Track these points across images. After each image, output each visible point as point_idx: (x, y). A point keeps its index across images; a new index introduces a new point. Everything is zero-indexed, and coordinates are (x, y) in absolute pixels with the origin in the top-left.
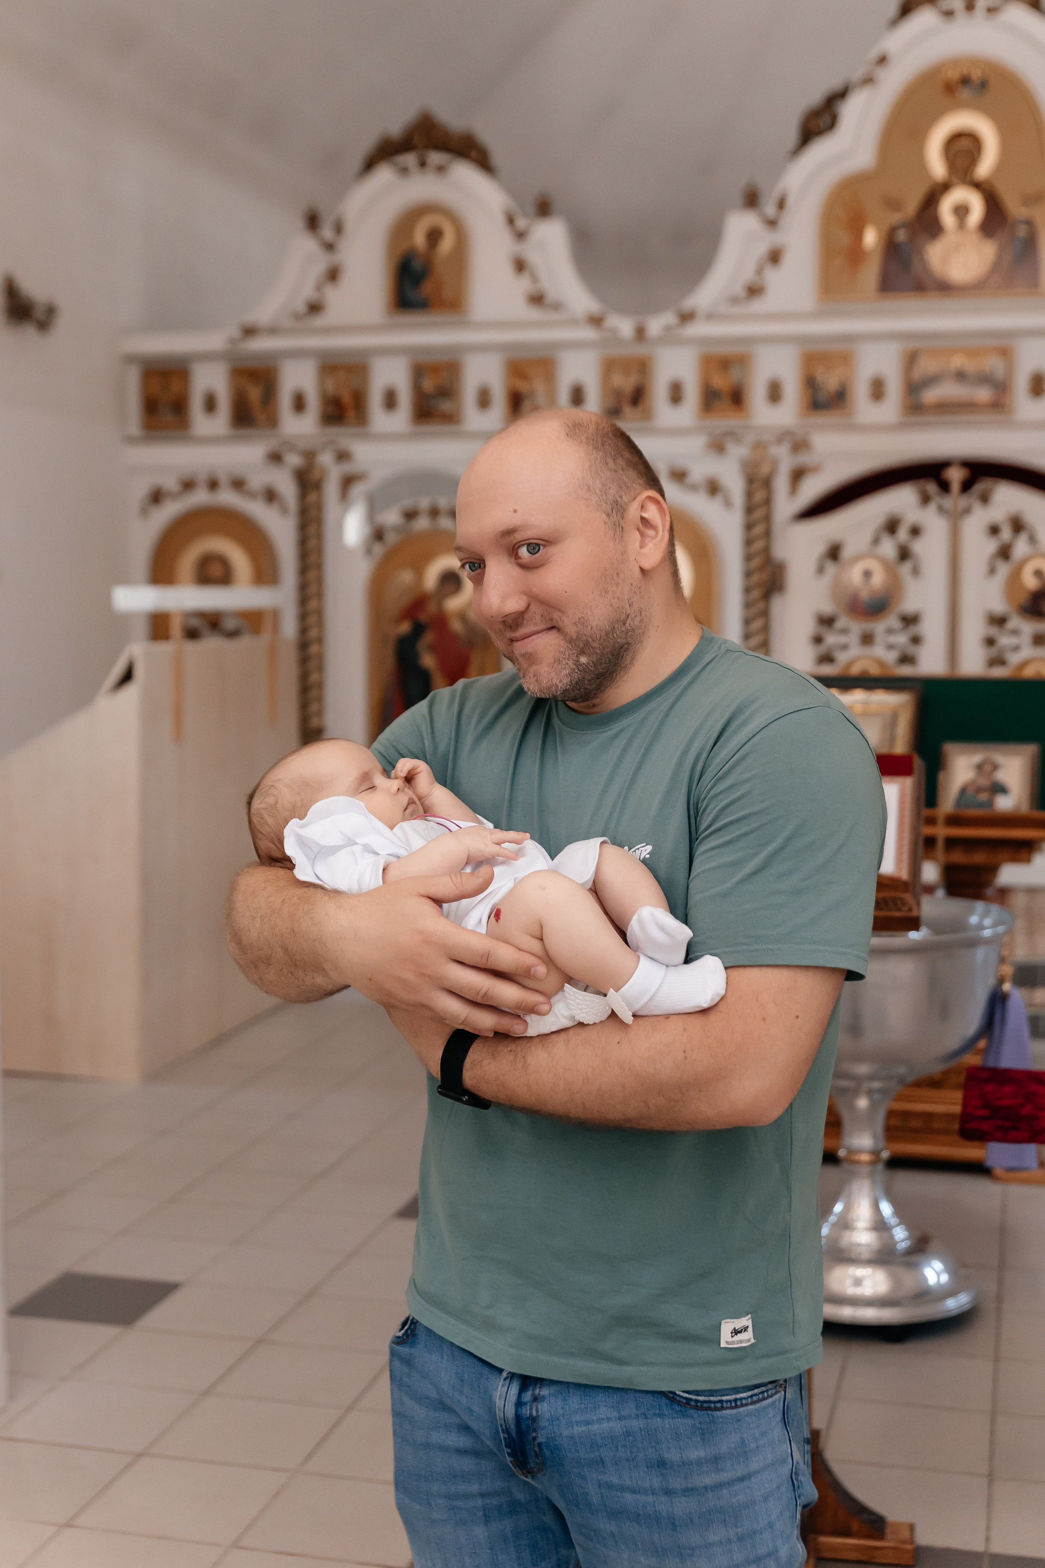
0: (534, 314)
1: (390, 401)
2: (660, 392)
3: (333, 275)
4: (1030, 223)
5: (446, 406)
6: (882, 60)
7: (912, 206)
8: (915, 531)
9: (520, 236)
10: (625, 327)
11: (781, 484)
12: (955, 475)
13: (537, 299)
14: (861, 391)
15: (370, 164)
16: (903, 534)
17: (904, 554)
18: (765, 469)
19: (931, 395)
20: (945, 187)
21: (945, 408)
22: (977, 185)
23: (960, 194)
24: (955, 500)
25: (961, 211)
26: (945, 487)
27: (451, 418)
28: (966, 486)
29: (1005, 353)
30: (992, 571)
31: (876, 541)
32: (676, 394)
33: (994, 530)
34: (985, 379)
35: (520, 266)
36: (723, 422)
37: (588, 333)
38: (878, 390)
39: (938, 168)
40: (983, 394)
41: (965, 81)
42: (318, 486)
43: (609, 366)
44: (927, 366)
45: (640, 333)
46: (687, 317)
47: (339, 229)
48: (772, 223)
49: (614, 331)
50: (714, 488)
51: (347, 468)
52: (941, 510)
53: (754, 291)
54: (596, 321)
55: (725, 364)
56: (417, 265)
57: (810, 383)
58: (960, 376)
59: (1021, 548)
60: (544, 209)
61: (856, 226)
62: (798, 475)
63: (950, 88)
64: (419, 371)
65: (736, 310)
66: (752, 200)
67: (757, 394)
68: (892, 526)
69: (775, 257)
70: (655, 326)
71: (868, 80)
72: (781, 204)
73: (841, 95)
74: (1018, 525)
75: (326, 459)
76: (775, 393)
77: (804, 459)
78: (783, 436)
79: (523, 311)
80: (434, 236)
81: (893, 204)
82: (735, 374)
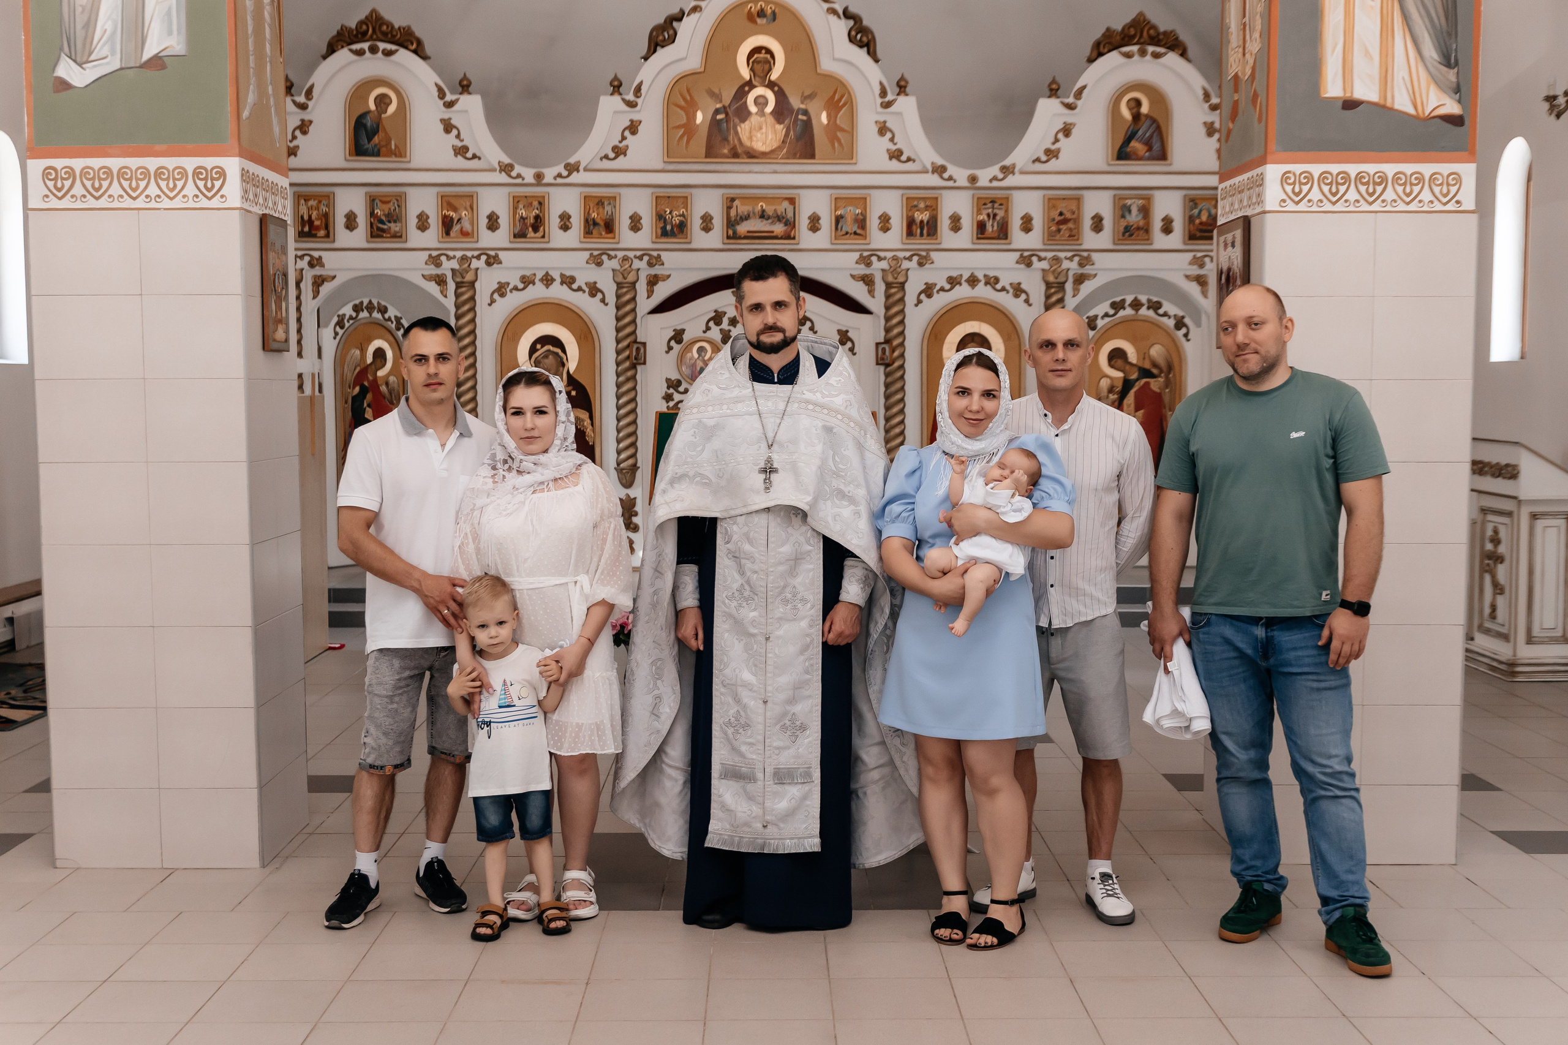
0: (460, 162)
1: (351, 222)
2: (553, 222)
3: (304, 128)
4: (806, 112)
5: (394, 227)
7: (727, 97)
9: (448, 105)
10: (529, 175)
11: (642, 287)
13: (461, 151)
14: (696, 223)
16: (725, 325)
18: (631, 278)
19: (743, 228)
20: (750, 85)
21: (752, 236)
22: (771, 85)
23: (759, 91)
25: (761, 102)
27: (398, 236)
29: (792, 201)
31: (708, 328)
32: (565, 222)
34: (779, 218)
35: (448, 127)
36: (600, 243)
37: (503, 178)
38: (707, 224)
39: (745, 73)
40: (779, 228)
41: (762, 13)
43: (516, 201)
44: (741, 208)
45: (539, 177)
46: (572, 168)
47: (309, 94)
48: (632, 105)
49: (519, 176)
50: (594, 290)
51: (318, 271)
53: (619, 151)
54: (506, 169)
55: (600, 202)
56: (369, 122)
57: (660, 217)
58: (763, 216)
60: (465, 87)
61: (690, 108)
62: (653, 281)
63: (751, 17)
64: (372, 201)
65: (606, 164)
66: (616, 87)
67: (623, 223)
68: (717, 318)
69: (633, 128)
70: (549, 174)
71: (695, 9)
72: (638, 91)
73: (679, 17)
75: (302, 264)
76: (635, 224)
77: (657, 270)
78: (642, 254)
79: (450, 160)
80: (382, 101)
81: (717, 97)
82: (608, 208)
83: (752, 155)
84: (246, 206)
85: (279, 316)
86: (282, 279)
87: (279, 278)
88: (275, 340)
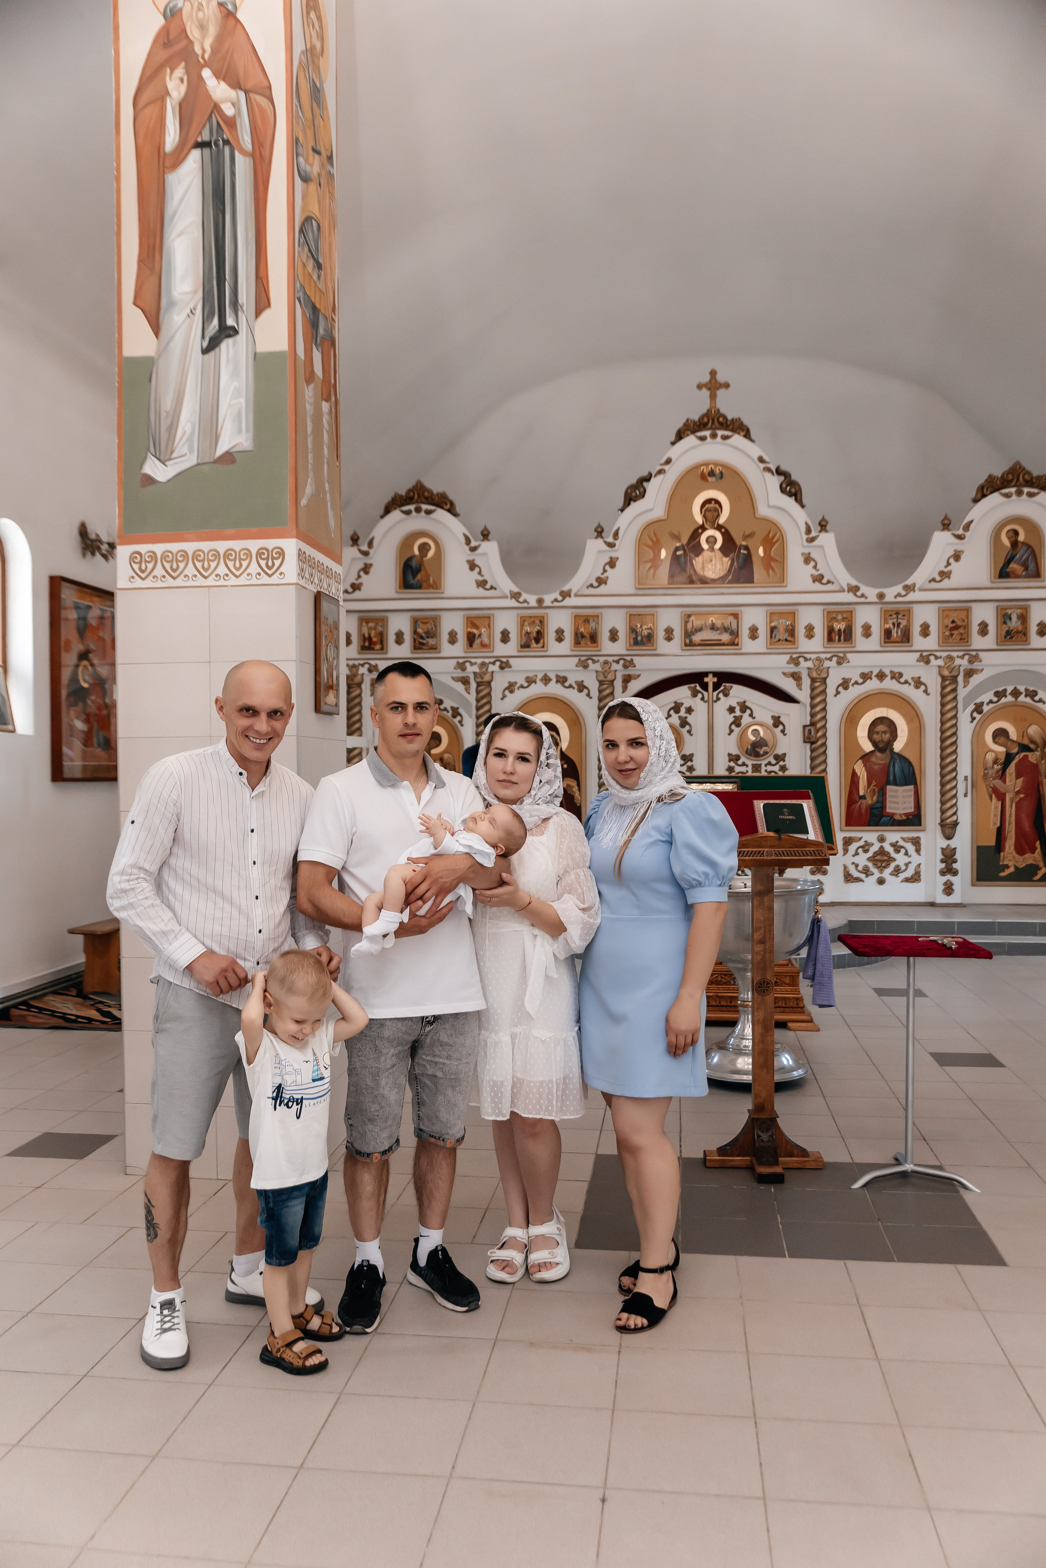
0: (481, 592)
1: (400, 638)
2: (551, 635)
3: (366, 569)
4: (746, 548)
5: (431, 642)
6: (668, 461)
7: (685, 538)
8: (689, 710)
9: (473, 549)
10: (532, 600)
11: (618, 685)
12: (710, 680)
13: (482, 584)
14: (660, 635)
15: (387, 511)
16: (683, 713)
17: (684, 723)
18: (610, 677)
19: (697, 638)
20: (703, 528)
21: (705, 644)
22: (719, 528)
23: (710, 532)
24: (711, 694)
25: (711, 540)
26: (705, 687)
27: (435, 648)
28: (716, 687)
29: (736, 616)
30: (731, 731)
32: (560, 636)
33: (731, 710)
34: (726, 630)
35: (472, 566)
37: (513, 603)
38: (669, 635)
39: (699, 519)
40: (725, 637)
41: (712, 473)
42: (359, 685)
43: (523, 620)
44: (696, 622)
45: (540, 601)
46: (565, 595)
47: (371, 544)
48: (611, 545)
49: (525, 601)
50: (581, 687)
52: (703, 699)
53: (601, 581)
54: (516, 596)
55: (587, 620)
56: (414, 564)
57: (633, 630)
58: (713, 627)
59: (746, 719)
60: (485, 535)
61: (656, 546)
62: (627, 679)
63: (703, 477)
64: (415, 622)
65: (591, 591)
66: (600, 532)
67: (605, 635)
68: (677, 708)
69: (612, 563)
70: (548, 600)
71: (660, 472)
72: (616, 535)
73: (648, 479)
74: (744, 707)
75: (363, 670)
76: (614, 636)
77: (630, 671)
78: (619, 659)
79: (474, 590)
80: (424, 548)
81: (677, 538)
82: (593, 625)
83: (704, 581)
84: (302, 582)
85: (331, 683)
86: (334, 650)
87: (330, 649)
88: (326, 703)
